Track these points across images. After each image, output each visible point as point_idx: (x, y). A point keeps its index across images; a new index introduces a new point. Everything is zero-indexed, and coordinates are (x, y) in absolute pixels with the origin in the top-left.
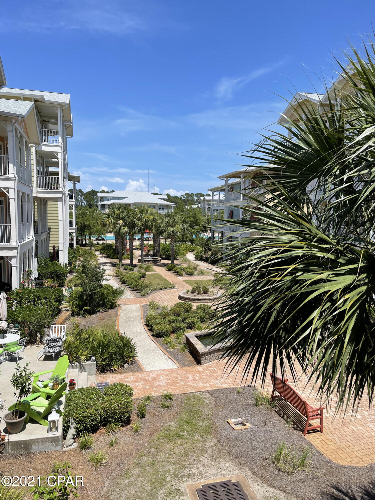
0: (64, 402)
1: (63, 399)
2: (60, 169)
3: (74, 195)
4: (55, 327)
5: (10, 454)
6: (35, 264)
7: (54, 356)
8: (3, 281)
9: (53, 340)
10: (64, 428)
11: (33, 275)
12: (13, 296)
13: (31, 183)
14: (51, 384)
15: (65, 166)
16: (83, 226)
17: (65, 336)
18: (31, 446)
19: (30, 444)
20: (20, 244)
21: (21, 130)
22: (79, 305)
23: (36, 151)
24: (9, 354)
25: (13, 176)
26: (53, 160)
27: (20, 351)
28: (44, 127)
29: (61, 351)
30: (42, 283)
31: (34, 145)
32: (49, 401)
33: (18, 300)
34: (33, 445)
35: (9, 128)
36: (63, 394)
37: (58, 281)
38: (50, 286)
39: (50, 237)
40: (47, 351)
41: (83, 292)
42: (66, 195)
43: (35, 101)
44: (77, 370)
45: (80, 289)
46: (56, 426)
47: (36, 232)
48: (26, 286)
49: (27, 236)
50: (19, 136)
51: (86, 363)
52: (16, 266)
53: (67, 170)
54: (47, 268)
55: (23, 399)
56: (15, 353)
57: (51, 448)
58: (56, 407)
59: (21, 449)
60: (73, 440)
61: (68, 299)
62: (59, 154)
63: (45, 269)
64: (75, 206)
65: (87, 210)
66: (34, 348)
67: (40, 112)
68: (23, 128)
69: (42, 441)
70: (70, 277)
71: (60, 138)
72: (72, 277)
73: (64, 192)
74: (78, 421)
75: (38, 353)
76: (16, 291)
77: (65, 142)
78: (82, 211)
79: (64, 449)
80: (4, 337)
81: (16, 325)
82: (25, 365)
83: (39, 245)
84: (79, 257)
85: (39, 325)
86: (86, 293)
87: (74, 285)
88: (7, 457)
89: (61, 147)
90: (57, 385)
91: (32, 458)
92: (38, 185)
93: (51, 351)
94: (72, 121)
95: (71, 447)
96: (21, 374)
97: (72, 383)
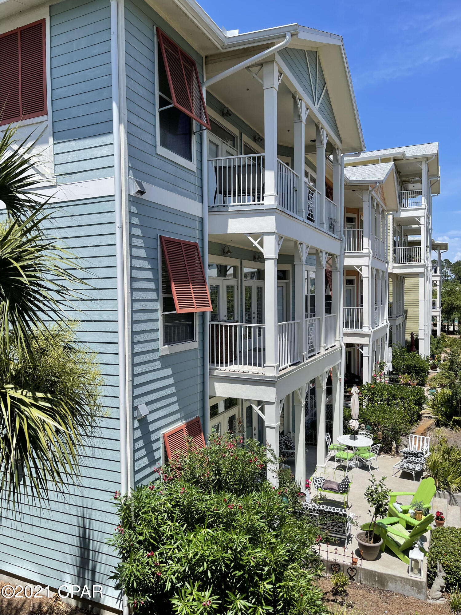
0: (428, 539)
1: (427, 535)
2: (422, 238)
3: (438, 268)
4: (415, 437)
5: (361, 584)
6: (388, 355)
7: (414, 475)
8: (352, 372)
9: (412, 454)
10: (429, 573)
11: (387, 368)
12: (365, 391)
13: (386, 258)
14: (411, 511)
15: (429, 232)
16: (450, 307)
17: (428, 451)
18: (388, 582)
19: (386, 579)
20: (373, 330)
21: (378, 197)
22: (446, 412)
23: (393, 219)
24: (360, 460)
25: (368, 252)
26: (413, 226)
27: (372, 459)
28: (403, 189)
29: (423, 471)
30: (397, 378)
31: (392, 212)
32: (410, 532)
33: (369, 396)
34: (389, 582)
35: (366, 198)
36: (427, 528)
37: (417, 378)
38: (407, 383)
39: (407, 321)
40: (405, 466)
41: (452, 396)
42: (429, 269)
43: (395, 160)
44: (445, 501)
45: (448, 392)
46: (419, 567)
47: (390, 315)
48: (379, 380)
49: (380, 321)
50: (375, 205)
51: (458, 494)
52: (368, 356)
53: (430, 237)
54: (404, 361)
55: (379, 520)
56: (367, 461)
57: (412, 593)
58: (418, 542)
59: (375, 581)
60: (441, 593)
61: (430, 403)
62: (422, 219)
63: (401, 362)
64: (440, 282)
65: (456, 285)
66: (388, 458)
67: (400, 172)
68: (379, 195)
69: (401, 581)
70: (432, 373)
71: (423, 198)
72: (435, 374)
73: (427, 265)
74: (448, 571)
75: (394, 466)
76: (368, 386)
77: (429, 203)
78: (449, 287)
79: (429, 601)
80: (355, 439)
81: (368, 427)
82: (381, 479)
83: (394, 332)
84: (445, 349)
85: (395, 432)
86: (457, 398)
87: (438, 385)
88: (358, 586)
89: (425, 209)
90: (420, 515)
91: (387, 598)
92: (394, 259)
93: (411, 468)
94: (440, 175)
95: (439, 602)
96: (377, 488)
97: (440, 517)
